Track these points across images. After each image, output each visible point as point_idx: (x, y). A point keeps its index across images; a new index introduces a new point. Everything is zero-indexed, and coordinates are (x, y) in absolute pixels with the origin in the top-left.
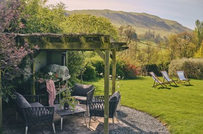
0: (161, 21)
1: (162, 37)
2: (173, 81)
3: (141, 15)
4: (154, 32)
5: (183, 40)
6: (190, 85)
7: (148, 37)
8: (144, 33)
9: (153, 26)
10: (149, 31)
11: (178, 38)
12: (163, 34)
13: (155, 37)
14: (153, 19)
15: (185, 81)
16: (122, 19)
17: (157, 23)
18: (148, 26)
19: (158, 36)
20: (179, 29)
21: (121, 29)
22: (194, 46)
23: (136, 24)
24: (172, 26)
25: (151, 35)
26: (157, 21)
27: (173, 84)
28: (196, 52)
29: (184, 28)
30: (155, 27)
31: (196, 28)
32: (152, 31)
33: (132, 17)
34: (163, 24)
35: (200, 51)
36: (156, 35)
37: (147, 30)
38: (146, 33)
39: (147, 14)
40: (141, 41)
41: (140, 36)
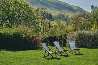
0: (69, 6)
1: (70, 17)
2: (65, 51)
3: (55, 2)
4: (64, 14)
5: (83, 18)
6: (80, 54)
7: (60, 17)
8: (57, 14)
9: (64, 9)
10: (61, 13)
11: (80, 18)
12: (71, 15)
13: (65, 17)
14: (64, 5)
15: (76, 51)
16: (42, 5)
17: (66, 7)
18: (60, 10)
19: (67, 17)
20: (81, 12)
21: (38, 10)
22: (90, 23)
23: (51, 8)
24: (77, 10)
25: (62, 16)
26: (66, 6)
27: (64, 54)
28: (92, 27)
29: (85, 11)
30: (65, 11)
31: (91, 11)
32: (63, 13)
33: (49, 3)
34: (70, 9)
35: (94, 26)
36: (65, 16)
37: (59, 12)
38: (59, 14)
39: (59, 1)
40: (55, 20)
41: (54, 16)
